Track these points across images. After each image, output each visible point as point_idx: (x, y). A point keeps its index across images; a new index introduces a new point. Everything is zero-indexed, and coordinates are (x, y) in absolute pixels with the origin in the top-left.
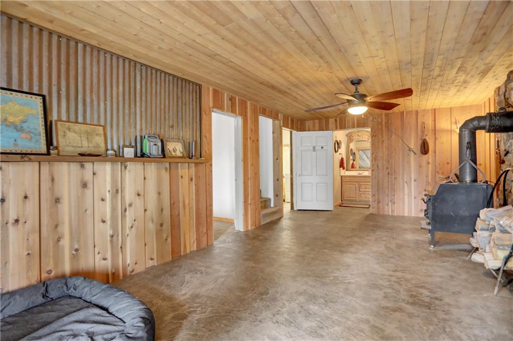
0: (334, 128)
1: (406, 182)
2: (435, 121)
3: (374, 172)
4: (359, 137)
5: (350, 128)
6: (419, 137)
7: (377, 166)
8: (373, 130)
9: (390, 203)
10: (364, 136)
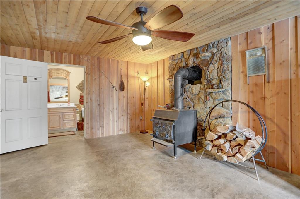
0: (50, 60)
1: (111, 111)
2: (127, 69)
3: (88, 103)
4: (58, 75)
5: (67, 64)
6: (119, 79)
7: (90, 99)
8: (87, 69)
9: (100, 127)
10: (62, 74)
